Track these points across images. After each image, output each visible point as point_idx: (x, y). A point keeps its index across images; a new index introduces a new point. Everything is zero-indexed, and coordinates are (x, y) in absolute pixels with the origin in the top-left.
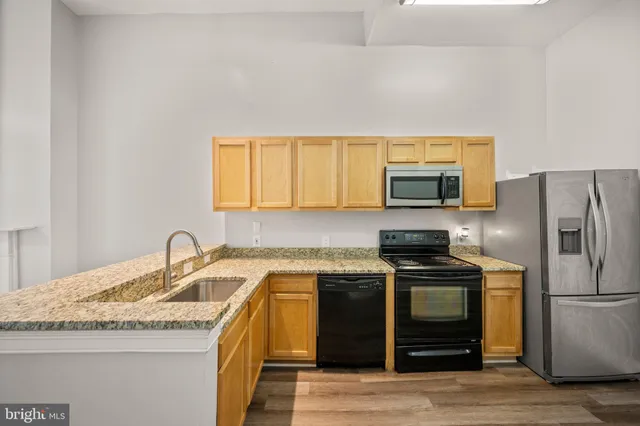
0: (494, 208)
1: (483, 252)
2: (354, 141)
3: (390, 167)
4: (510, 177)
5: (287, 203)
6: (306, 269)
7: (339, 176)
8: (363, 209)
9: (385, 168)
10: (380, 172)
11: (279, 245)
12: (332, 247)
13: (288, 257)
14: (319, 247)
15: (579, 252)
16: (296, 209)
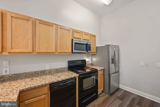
0: (96, 53)
1: (92, 65)
2: (62, 27)
3: (74, 39)
4: (99, 46)
5: (30, 50)
6: (44, 83)
7: (56, 40)
8: (64, 54)
9: (72, 40)
10: (71, 41)
11: (23, 72)
12: (51, 69)
13: (28, 77)
14: (45, 69)
15: (113, 63)
16: (34, 53)
